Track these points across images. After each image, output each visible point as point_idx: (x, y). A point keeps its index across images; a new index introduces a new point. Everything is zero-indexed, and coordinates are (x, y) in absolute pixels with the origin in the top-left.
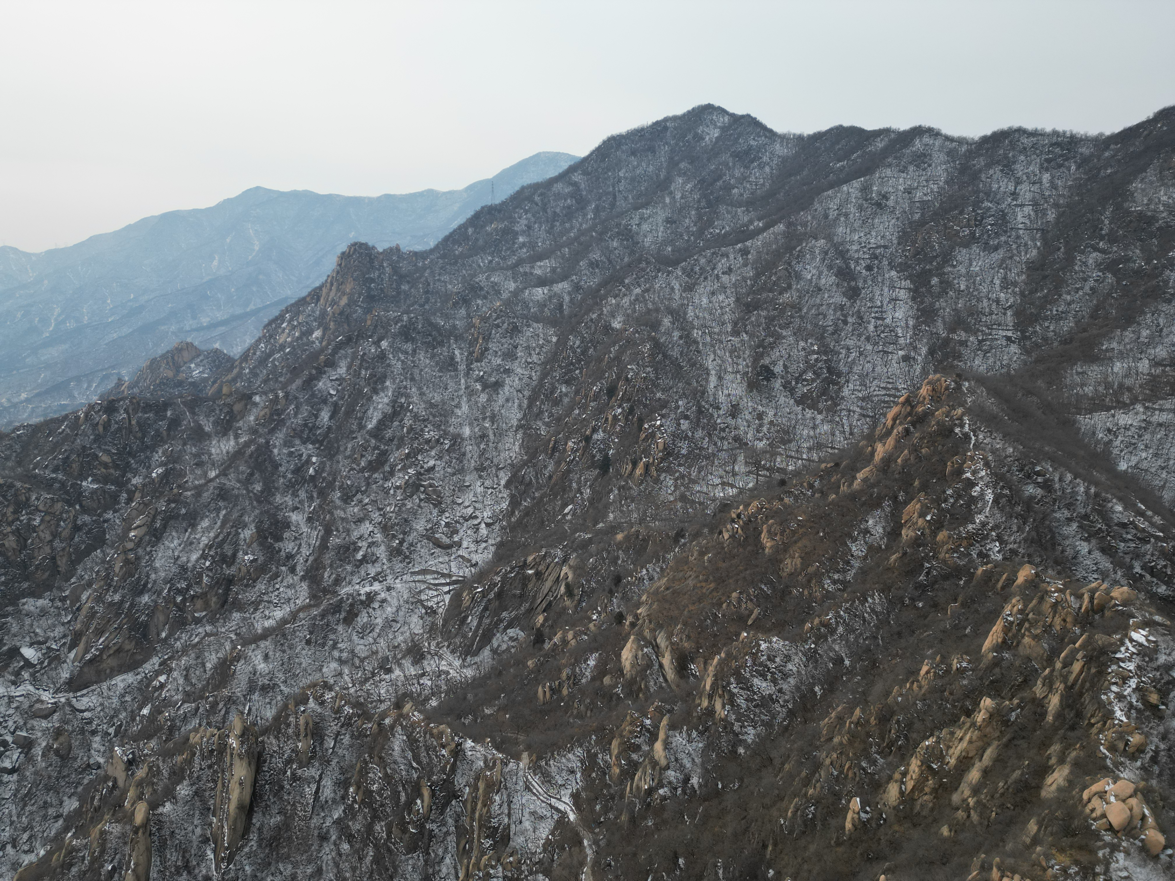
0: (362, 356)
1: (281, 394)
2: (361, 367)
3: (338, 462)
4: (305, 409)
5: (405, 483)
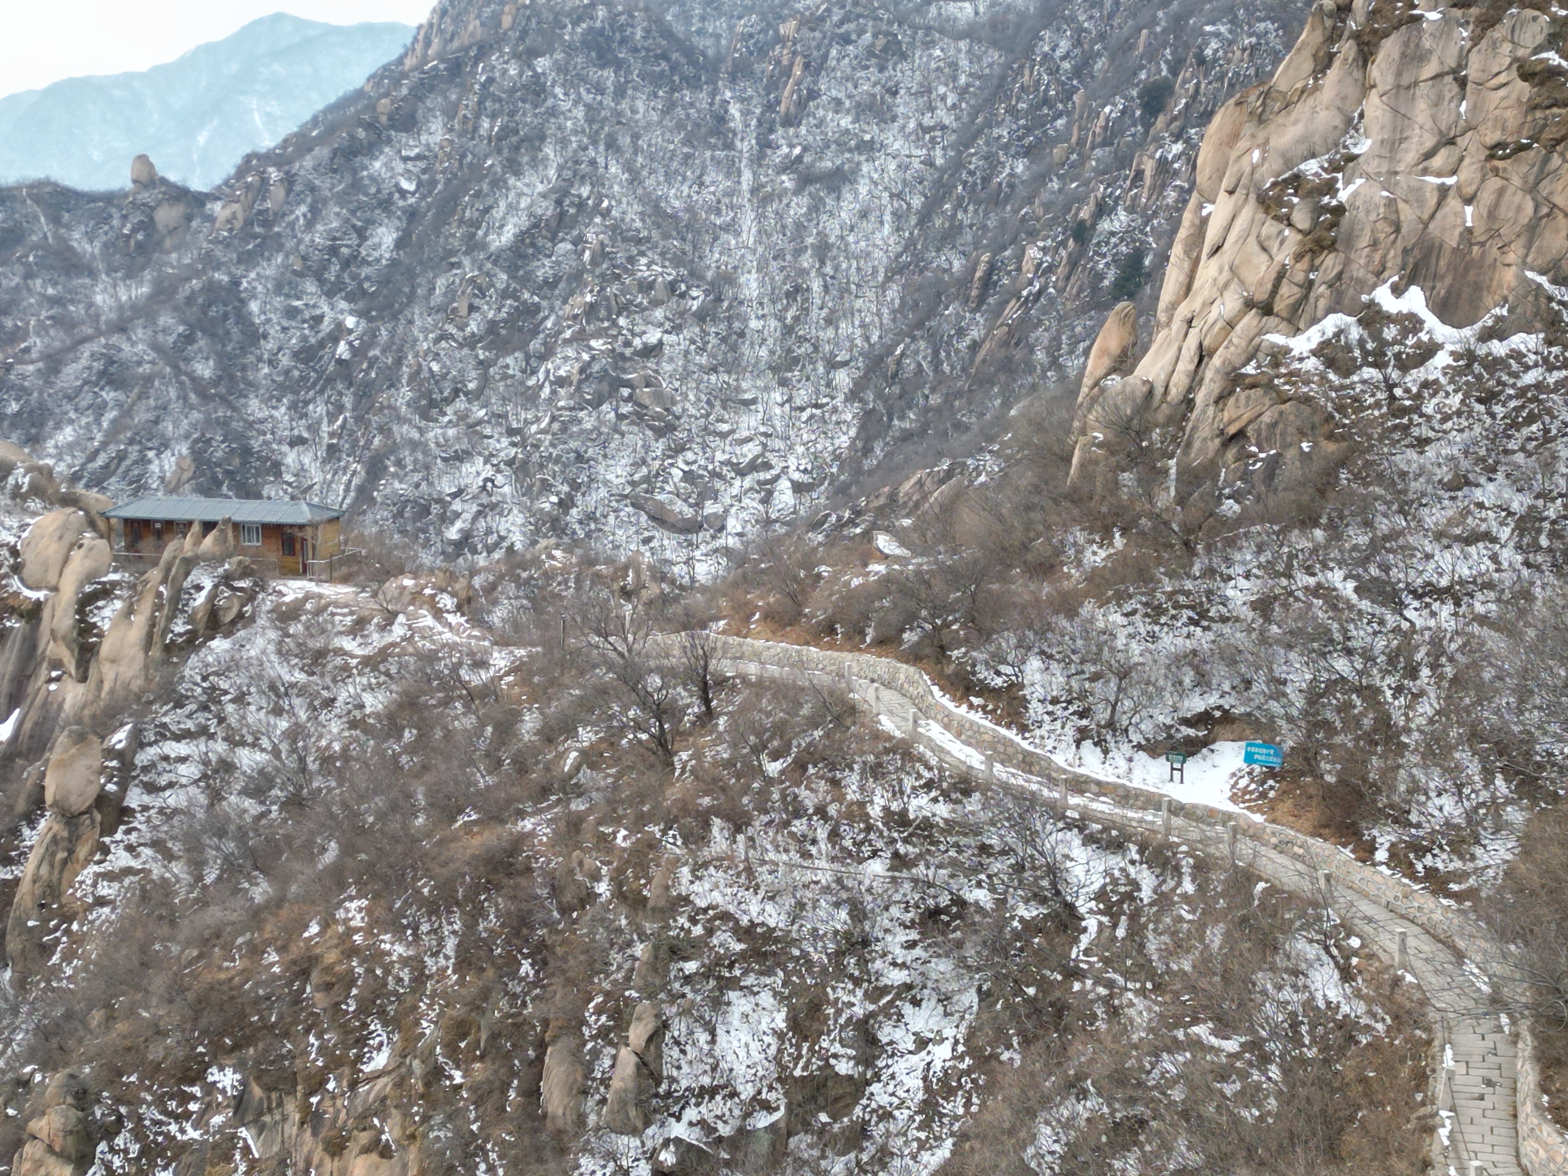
1: (275, 174)
2: (479, 110)
3: (411, 322)
5: (582, 371)
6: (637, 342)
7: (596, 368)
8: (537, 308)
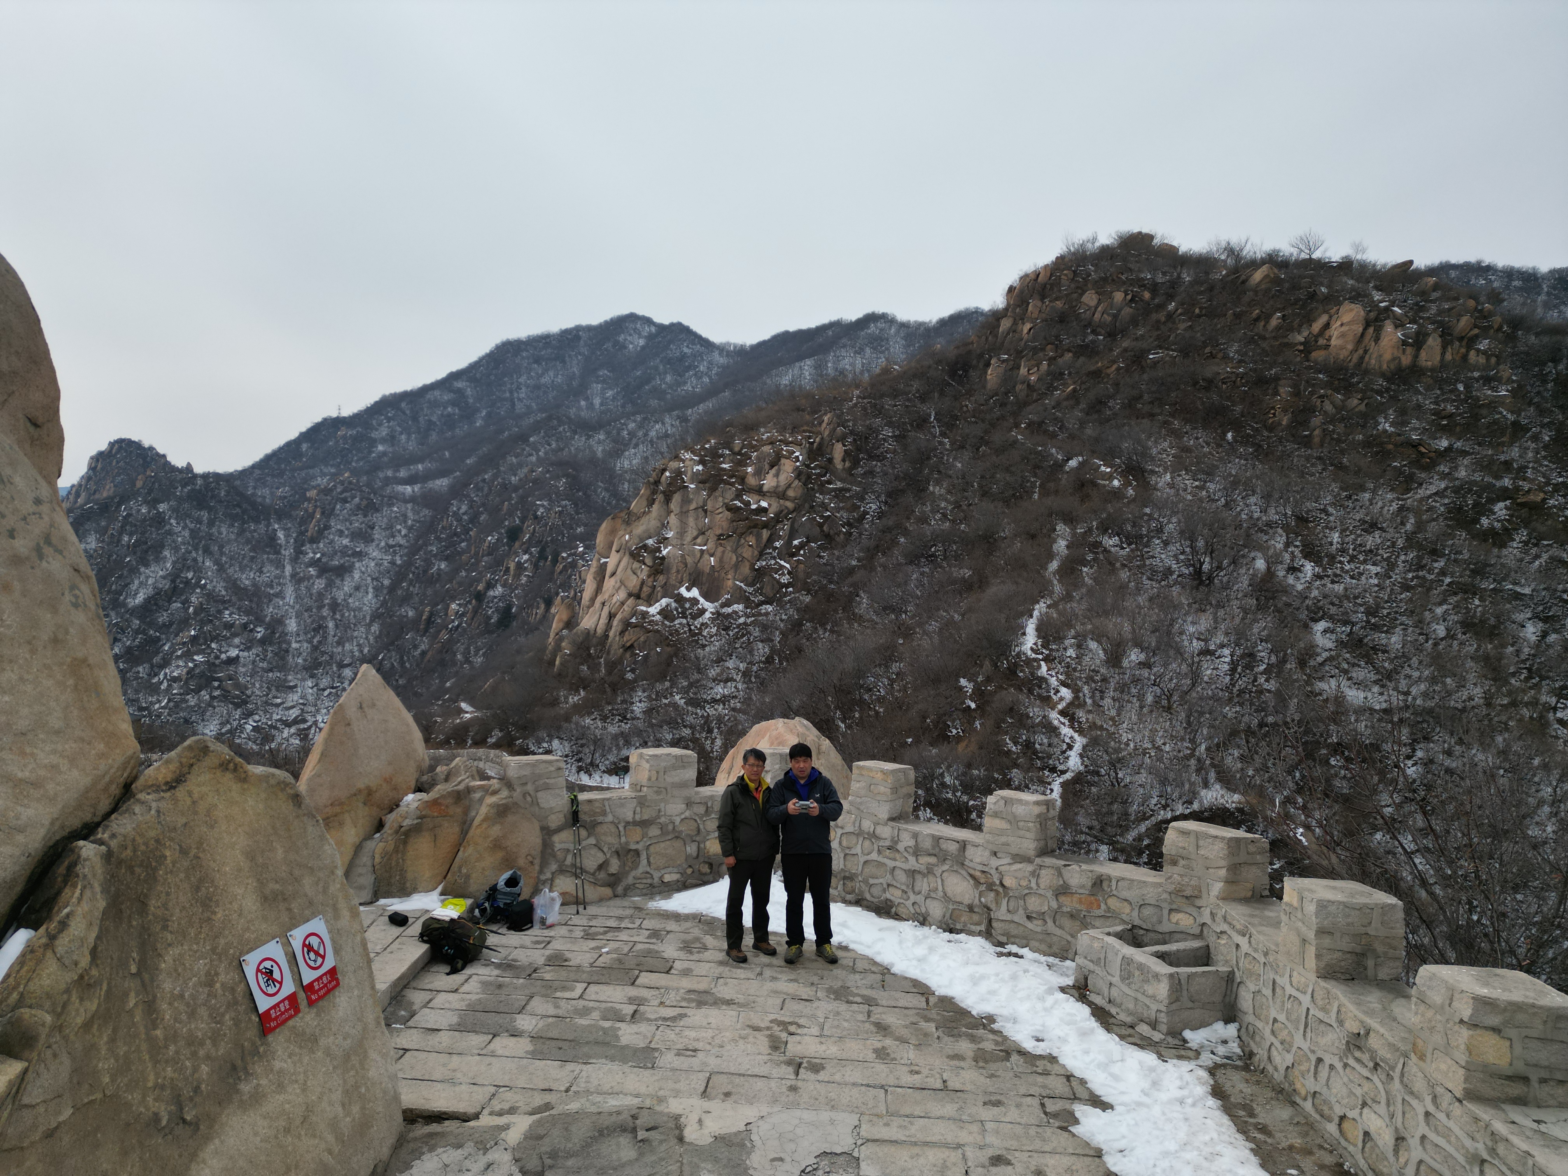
5: (188, 673)
6: (223, 656)
7: (197, 671)
8: (159, 639)
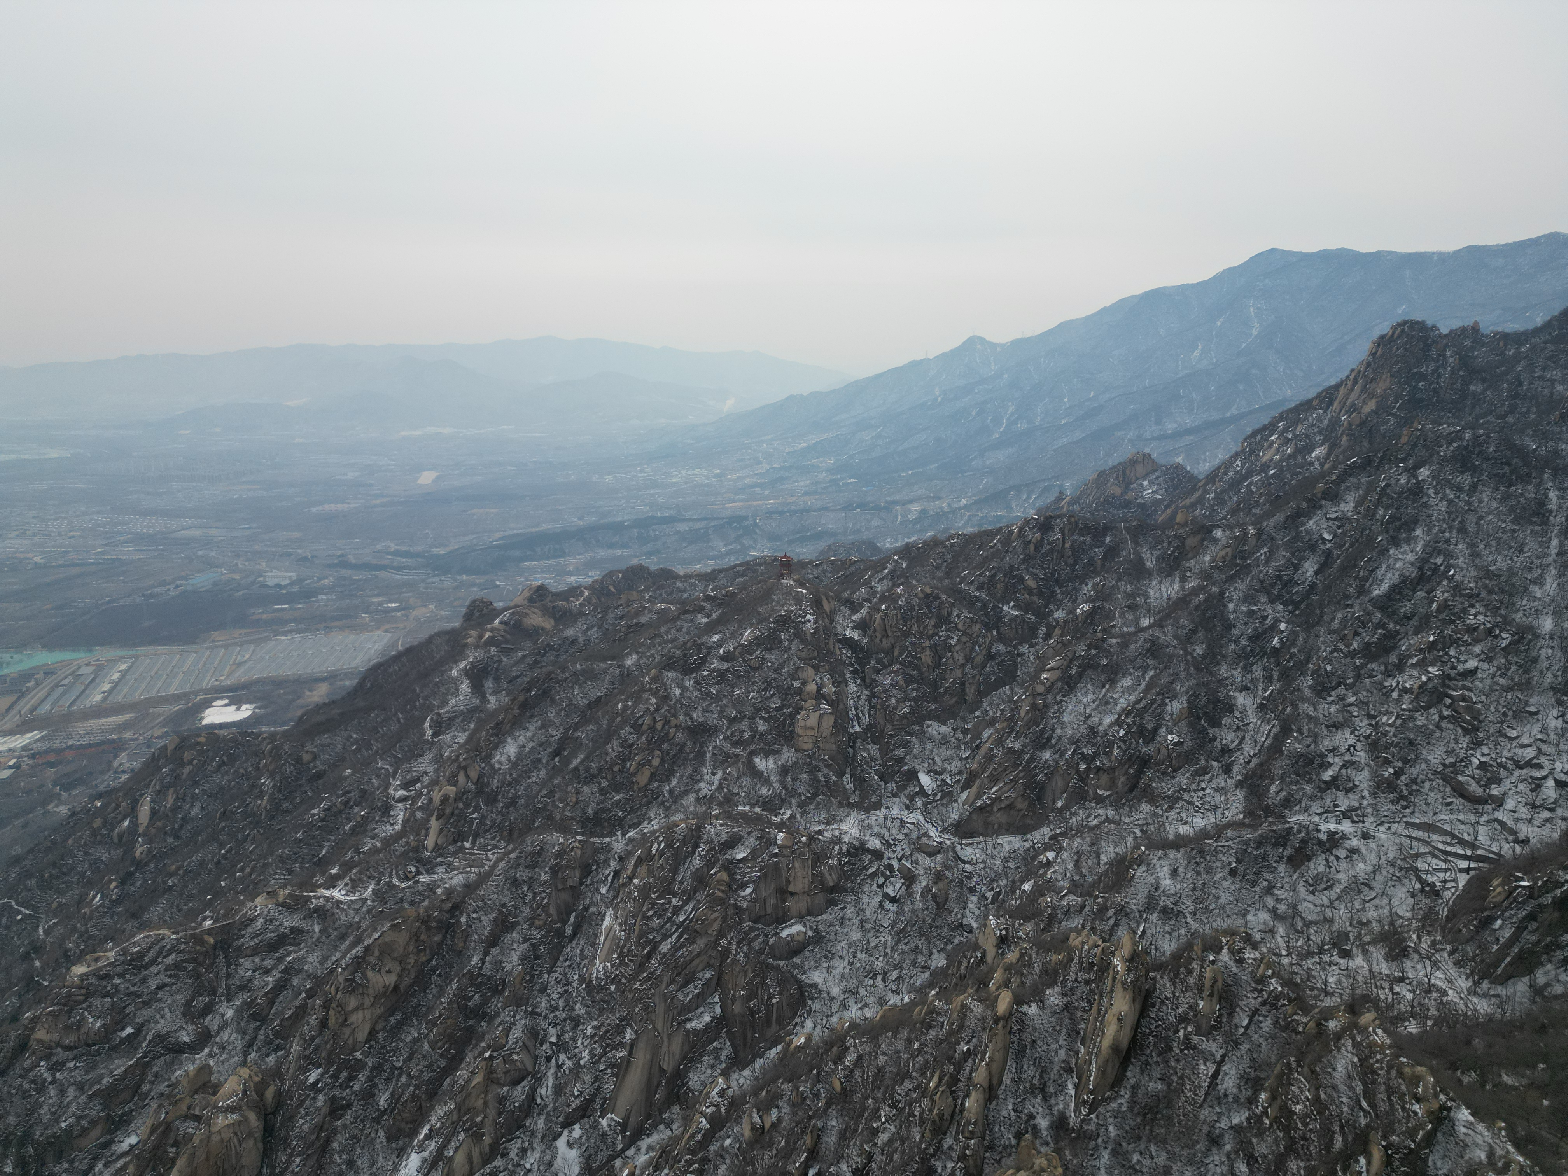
0: (1383, 489)
1: (1252, 531)
2: (1378, 503)
3: (1318, 636)
4: (1282, 557)
6: (1461, 667)
